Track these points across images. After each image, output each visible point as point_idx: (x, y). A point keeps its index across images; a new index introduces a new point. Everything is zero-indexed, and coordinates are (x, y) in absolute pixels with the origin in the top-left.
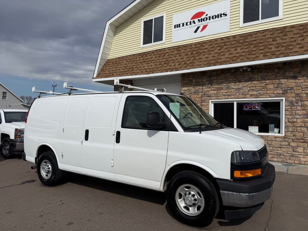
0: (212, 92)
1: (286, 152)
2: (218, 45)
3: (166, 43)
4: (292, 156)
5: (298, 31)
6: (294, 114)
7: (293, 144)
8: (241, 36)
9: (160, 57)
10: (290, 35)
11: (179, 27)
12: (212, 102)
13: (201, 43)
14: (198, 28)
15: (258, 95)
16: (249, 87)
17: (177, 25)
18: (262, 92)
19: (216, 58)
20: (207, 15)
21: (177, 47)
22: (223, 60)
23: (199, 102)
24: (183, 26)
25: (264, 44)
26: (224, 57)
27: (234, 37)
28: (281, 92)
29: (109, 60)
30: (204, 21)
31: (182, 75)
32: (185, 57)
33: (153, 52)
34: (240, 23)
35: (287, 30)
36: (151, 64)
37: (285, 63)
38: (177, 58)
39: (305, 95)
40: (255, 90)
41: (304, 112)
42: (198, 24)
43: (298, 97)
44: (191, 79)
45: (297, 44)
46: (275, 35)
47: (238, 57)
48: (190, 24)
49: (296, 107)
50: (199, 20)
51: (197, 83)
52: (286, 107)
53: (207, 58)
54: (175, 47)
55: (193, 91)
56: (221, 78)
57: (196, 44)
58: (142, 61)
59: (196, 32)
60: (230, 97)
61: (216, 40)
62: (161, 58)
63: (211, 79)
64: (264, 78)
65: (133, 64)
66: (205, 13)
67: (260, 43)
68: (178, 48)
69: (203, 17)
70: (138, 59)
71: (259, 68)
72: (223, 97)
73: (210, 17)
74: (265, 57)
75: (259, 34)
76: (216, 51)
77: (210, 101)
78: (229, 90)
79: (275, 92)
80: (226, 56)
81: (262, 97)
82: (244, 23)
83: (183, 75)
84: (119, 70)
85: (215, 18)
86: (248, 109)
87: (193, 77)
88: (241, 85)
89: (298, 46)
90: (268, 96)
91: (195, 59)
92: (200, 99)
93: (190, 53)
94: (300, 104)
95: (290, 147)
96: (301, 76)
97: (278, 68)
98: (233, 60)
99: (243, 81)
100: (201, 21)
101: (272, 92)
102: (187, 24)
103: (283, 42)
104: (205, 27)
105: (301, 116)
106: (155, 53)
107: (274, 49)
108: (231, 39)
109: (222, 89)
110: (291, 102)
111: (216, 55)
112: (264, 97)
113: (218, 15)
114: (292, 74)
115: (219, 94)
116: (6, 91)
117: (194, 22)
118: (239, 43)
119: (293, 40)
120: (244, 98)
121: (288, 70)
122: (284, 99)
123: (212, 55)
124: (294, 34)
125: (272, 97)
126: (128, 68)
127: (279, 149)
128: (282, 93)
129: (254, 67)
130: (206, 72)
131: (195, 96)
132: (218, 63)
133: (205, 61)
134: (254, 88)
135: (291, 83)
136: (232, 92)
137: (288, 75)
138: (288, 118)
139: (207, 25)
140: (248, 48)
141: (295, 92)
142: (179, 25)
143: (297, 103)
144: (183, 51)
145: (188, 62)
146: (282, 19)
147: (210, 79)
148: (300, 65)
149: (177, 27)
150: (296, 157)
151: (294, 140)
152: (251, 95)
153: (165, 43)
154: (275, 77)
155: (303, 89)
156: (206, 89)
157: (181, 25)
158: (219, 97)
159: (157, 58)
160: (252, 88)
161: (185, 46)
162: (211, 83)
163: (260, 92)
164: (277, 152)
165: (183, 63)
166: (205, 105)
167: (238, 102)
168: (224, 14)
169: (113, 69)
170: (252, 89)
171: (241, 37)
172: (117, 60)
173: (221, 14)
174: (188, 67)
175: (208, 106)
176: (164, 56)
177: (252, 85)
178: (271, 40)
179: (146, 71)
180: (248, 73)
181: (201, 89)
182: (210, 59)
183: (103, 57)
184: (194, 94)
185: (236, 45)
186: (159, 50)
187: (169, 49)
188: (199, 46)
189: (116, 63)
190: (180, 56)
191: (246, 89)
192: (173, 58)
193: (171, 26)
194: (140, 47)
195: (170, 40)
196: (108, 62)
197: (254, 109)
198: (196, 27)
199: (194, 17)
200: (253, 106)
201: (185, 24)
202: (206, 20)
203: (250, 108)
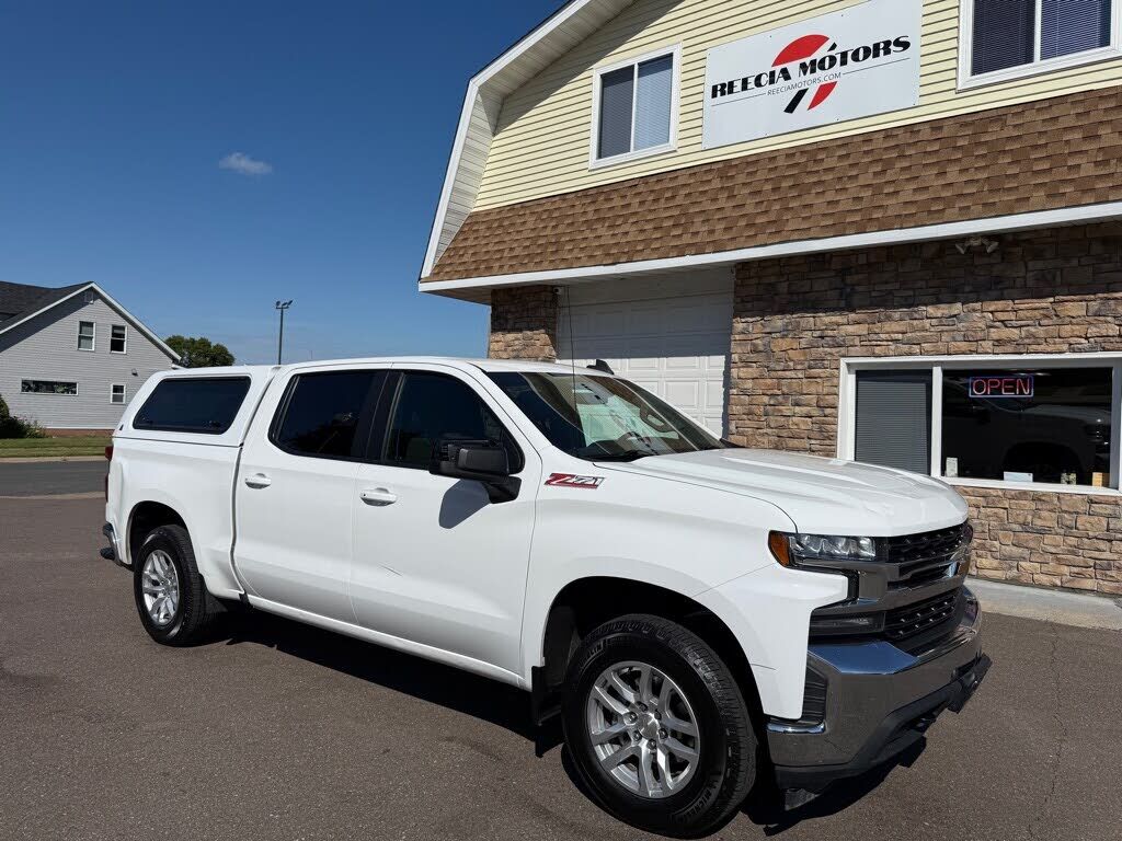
0: (851, 329)
2: (877, 157)
3: (680, 152)
8: (962, 121)
9: (656, 200)
11: (731, 92)
12: (848, 365)
13: (809, 148)
14: (801, 94)
15: (1027, 341)
16: (992, 312)
17: (723, 85)
18: (1040, 332)
19: (864, 204)
20: (834, 47)
21: (721, 165)
22: (892, 212)
23: (799, 367)
24: (745, 88)
25: (1051, 150)
26: (894, 202)
27: (936, 125)
28: (1114, 330)
29: (477, 214)
30: (822, 68)
31: (740, 267)
32: (750, 201)
33: (632, 185)
34: (957, 73)
36: (621, 230)
38: (720, 204)
40: (1014, 323)
42: (798, 79)
44: (773, 279)
46: (1094, 117)
47: (949, 203)
48: (772, 81)
50: (803, 66)
51: (795, 298)
53: (829, 203)
54: (713, 167)
55: (780, 324)
56: (885, 277)
57: (790, 154)
58: (590, 216)
60: (916, 349)
61: (867, 138)
62: (662, 203)
63: (849, 280)
64: (1049, 277)
65: (560, 229)
66: (825, 39)
67: (1035, 147)
68: (726, 169)
69: (818, 55)
70: (579, 210)
71: (1029, 241)
72: (893, 347)
73: (844, 55)
74: (1055, 199)
75: (1030, 116)
76: (867, 179)
77: (843, 362)
78: (915, 322)
79: (1092, 331)
80: (906, 196)
81: (1039, 348)
82: (973, 73)
83: (743, 265)
84: (511, 249)
85: (865, 58)
86: (986, 394)
87: (780, 275)
88: (957, 308)
90: (1065, 347)
91: (787, 209)
92: (805, 354)
93: (768, 187)
97: (1105, 241)
98: (930, 212)
99: (967, 289)
100: (813, 71)
101: (1078, 329)
102: (758, 83)
104: (825, 91)
106: (641, 188)
107: (1088, 170)
108: (926, 134)
109: (889, 318)
111: (866, 194)
112: (1049, 349)
113: (876, 46)
115: (875, 337)
116: (121, 322)
117: (786, 75)
118: (955, 148)
120: (971, 352)
123: (853, 193)
125: (1080, 351)
126: (543, 241)
127: (1103, 545)
128: (1119, 335)
129: (1010, 238)
131: (785, 344)
132: (876, 223)
133: (824, 215)
134: (1012, 316)
136: (927, 331)
139: (833, 85)
140: (986, 167)
142: (731, 84)
144: (741, 178)
145: (761, 220)
147: (843, 280)
149: (723, 94)
152: (999, 342)
153: (675, 151)
154: (1094, 274)
156: (827, 320)
157: (738, 85)
158: (877, 350)
159: (645, 207)
160: (1000, 316)
162: (848, 295)
163: (1032, 329)
164: (1096, 554)
165: (742, 223)
166: (823, 375)
167: (947, 367)
168: (897, 43)
169: (491, 247)
170: (1002, 321)
171: (965, 125)
173: (887, 43)
174: (761, 238)
175: (835, 381)
176: (673, 197)
177: (1000, 305)
178: (1078, 135)
179: (608, 255)
180: (986, 260)
181: (808, 320)
182: (841, 207)
183: (454, 206)
184: (783, 337)
185: (943, 156)
186: (655, 179)
187: (692, 171)
188: (803, 160)
189: (500, 226)
190: (731, 197)
191: (979, 321)
192: (709, 206)
193: (699, 89)
194: (585, 165)
195: (697, 140)
196: (474, 223)
197: (1011, 395)
198: (794, 92)
199: (785, 57)
200: (1007, 383)
201: (751, 81)
202: (831, 65)
203: (993, 391)
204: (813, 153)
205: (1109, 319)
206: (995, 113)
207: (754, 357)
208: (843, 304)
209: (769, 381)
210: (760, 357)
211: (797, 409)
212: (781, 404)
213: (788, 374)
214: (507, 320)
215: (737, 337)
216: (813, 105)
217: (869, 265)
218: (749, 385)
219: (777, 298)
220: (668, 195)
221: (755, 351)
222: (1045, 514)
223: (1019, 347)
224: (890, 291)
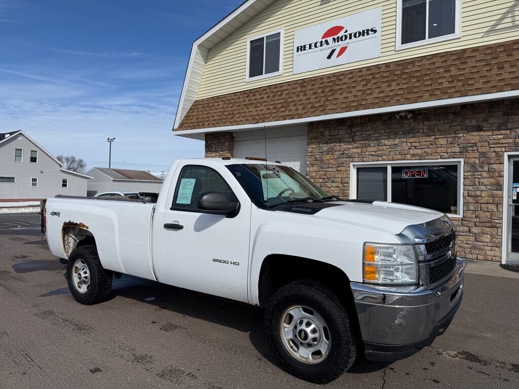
0: (354, 150)
1: (464, 242)
2: (364, 78)
3: (284, 75)
4: (474, 247)
5: (482, 57)
6: (477, 183)
7: (474, 230)
8: (398, 64)
9: (274, 96)
10: (471, 63)
11: (305, 49)
12: (354, 165)
13: (336, 74)
14: (333, 51)
15: (424, 155)
16: (411, 143)
17: (301, 47)
18: (429, 151)
19: (359, 98)
20: (346, 31)
21: (301, 81)
22: (369, 102)
23: (334, 167)
24: (310, 48)
25: (431, 77)
26: (371, 97)
27: (387, 65)
28: (457, 150)
29: (198, 101)
30: (342, 40)
31: (309, 124)
32: (313, 97)
33: (264, 89)
34: (396, 44)
35: (466, 55)
37: (464, 106)
38: (301, 98)
39: (494, 154)
40: (419, 147)
41: (493, 180)
42: (332, 45)
43: (483, 159)
44: (322, 130)
45: (481, 77)
46: (449, 63)
47: (392, 97)
48: (321, 46)
49: (480, 173)
50: (334, 39)
52: (466, 174)
53: (344, 98)
54: (298, 82)
55: (326, 149)
56: (369, 128)
57: (329, 76)
58: (247, 102)
59: (329, 57)
60: (380, 158)
61: (360, 70)
62: (277, 97)
63: (353, 130)
64: (432, 128)
65: (234, 108)
66: (342, 28)
67: (426, 75)
68: (303, 83)
69: (340, 35)
70: (242, 100)
71: (424, 113)
72: (371, 158)
73: (350, 35)
74: (433, 97)
75: (425, 62)
76: (360, 87)
77: (351, 164)
78: (380, 147)
79: (449, 150)
80: (375, 95)
81: (429, 157)
82: (402, 44)
83: (311, 124)
84: (213, 116)
85: (359, 36)
86: (409, 176)
87: (326, 128)
88: (397, 141)
89: (482, 81)
90: (439, 157)
91: (327, 100)
92: (336, 161)
93: (320, 91)
94: (486, 169)
95: (472, 235)
96: (487, 126)
97: (454, 113)
98: (384, 101)
99: (401, 133)
100: (338, 41)
101: (444, 150)
102: (316, 46)
103: (459, 73)
104: (343, 50)
105: (488, 187)
106: (268, 91)
107: (446, 85)
108: (383, 69)
109: (369, 146)
110: (473, 166)
111: (359, 94)
112: (433, 158)
113: (363, 31)
114: (474, 123)
115: (364, 154)
116: (35, 149)
117: (327, 43)
118: (395, 75)
119: (474, 71)
120: (402, 159)
121: (468, 117)
122: (462, 160)
123: (353, 94)
124: (477, 61)
125: (445, 158)
126: (227, 113)
128: (460, 152)
129: (417, 112)
130: (345, 120)
131: (328, 157)
132: (363, 106)
133: (342, 103)
134: (418, 144)
135: (474, 137)
136: (385, 151)
137: (468, 125)
138: (469, 190)
139: (346, 47)
140: (407, 83)
141: (479, 150)
142: (305, 46)
143: (482, 167)
144: (309, 87)
145: (317, 105)
146: (459, 38)
147: (351, 130)
148: (488, 108)
149: (301, 50)
150: (479, 249)
151: (477, 224)
152: (413, 155)
153: (282, 75)
154: (450, 127)
155: (490, 146)
156: (345, 147)
157: (308, 47)
158: (365, 159)
159: (270, 99)
160: (413, 144)
161: (313, 80)
162: (353, 136)
163: (426, 150)
165: (309, 106)
166: (343, 170)
167: (393, 166)
168: (372, 30)
169: (204, 116)
170: (414, 146)
171: (399, 65)
172: (209, 101)
173: (368, 30)
174: (317, 113)
175: (348, 172)
176: (281, 95)
177: (414, 140)
178: (442, 70)
179: (254, 119)
180: (408, 121)
181: (337, 146)
182: (350, 99)
183: (188, 98)
184: (327, 154)
185: (390, 78)
186: (274, 87)
187: (289, 83)
188: (334, 79)
189: (208, 106)
190: (305, 95)
191: (405, 146)
192: (295, 99)
193: (292, 48)
194: (244, 80)
195: (291, 70)
196: (197, 105)
197: (419, 177)
198: (330, 51)
199: (327, 34)
200: (417, 172)
201: (313, 45)
202: (345, 39)
203: (412, 176)
204: (338, 76)
205: (456, 145)
206: (410, 60)
207: (316, 162)
208: (351, 140)
209: (322, 173)
210: (318, 163)
211: (333, 184)
212: (327, 182)
213: (329, 169)
214: (212, 148)
215: (309, 154)
216: (338, 56)
217: (361, 123)
218: (314, 174)
219: (324, 138)
220: (279, 93)
221: (316, 160)
223: (421, 157)
224: (370, 135)
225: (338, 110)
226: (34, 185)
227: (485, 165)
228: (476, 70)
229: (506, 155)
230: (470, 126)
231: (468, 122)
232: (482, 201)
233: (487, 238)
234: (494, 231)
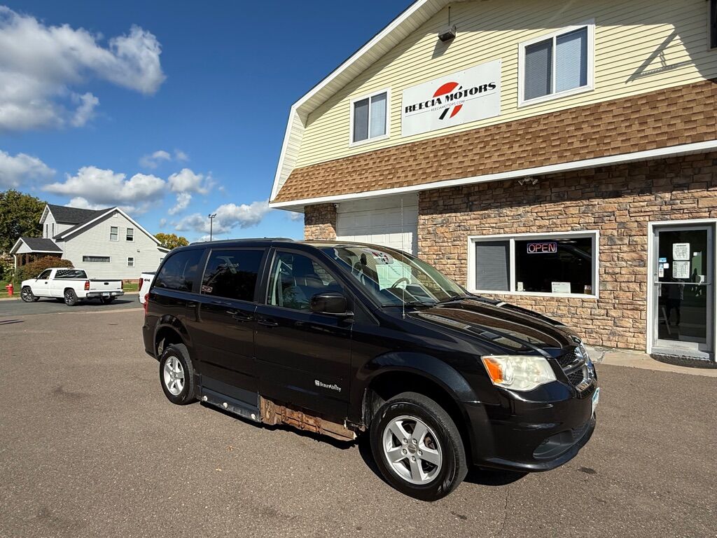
0: (472, 222)
1: (601, 327)
2: (481, 140)
3: (391, 139)
4: (613, 334)
5: (620, 111)
6: (616, 259)
7: (613, 313)
8: (520, 122)
9: (380, 162)
10: (607, 118)
11: (414, 110)
12: (472, 239)
13: (450, 136)
14: (447, 110)
15: (552, 226)
16: (536, 213)
17: (411, 107)
18: (558, 222)
19: (476, 162)
20: (461, 88)
21: (410, 145)
22: (488, 166)
23: (449, 241)
24: (420, 108)
25: (560, 136)
26: (489, 161)
27: (508, 125)
28: (592, 220)
29: (297, 170)
30: (456, 98)
31: (421, 193)
32: (424, 162)
33: (370, 154)
34: (518, 99)
35: (601, 110)
36: (365, 176)
37: (599, 169)
38: (410, 163)
39: (636, 224)
40: (546, 218)
41: (634, 255)
42: (445, 103)
43: (623, 230)
44: (436, 199)
45: (619, 134)
46: (580, 119)
47: (514, 161)
48: (433, 105)
49: (619, 247)
50: (447, 97)
51: (446, 207)
52: (602, 248)
53: (460, 162)
54: (407, 146)
55: (440, 220)
56: (487, 197)
57: (443, 139)
58: (350, 170)
59: (442, 117)
60: (502, 231)
61: (477, 131)
62: (383, 163)
63: (471, 199)
64: (561, 195)
65: (336, 176)
66: (456, 84)
67: (553, 134)
68: (413, 147)
69: (454, 92)
70: (345, 167)
71: (552, 179)
72: (491, 230)
73: (466, 91)
74: (562, 158)
75: (551, 119)
76: (477, 150)
77: (469, 238)
78: (501, 218)
79: (582, 221)
80: (495, 158)
81: (558, 229)
82: (525, 100)
83: (423, 192)
84: (313, 186)
85: (475, 93)
86: (535, 251)
87: (439, 197)
88: (521, 210)
89: (620, 139)
90: (570, 228)
91: (441, 165)
92: (452, 235)
93: (432, 155)
94: (626, 241)
95: (610, 318)
96: (627, 191)
97: (587, 178)
98: (505, 166)
99: (525, 202)
100: (452, 99)
101: (576, 220)
102: (427, 106)
103: (593, 131)
104: (457, 109)
105: (629, 263)
106: (374, 156)
107: (577, 145)
108: (504, 129)
109: (489, 216)
110: (611, 238)
111: (477, 157)
112: (562, 230)
113: (480, 87)
114: (611, 188)
115: (483, 226)
116: (132, 226)
117: (439, 101)
118: (517, 135)
119: (611, 127)
120: (527, 232)
121: (604, 181)
122: (597, 232)
123: (470, 158)
124: (613, 116)
125: (577, 230)
126: (328, 182)
127: (590, 322)
128: (594, 223)
129: (544, 178)
130: (461, 188)
131: (442, 230)
132: (481, 171)
133: (457, 168)
134: (545, 214)
135: (611, 204)
136: (507, 222)
137: (603, 191)
138: (606, 267)
139: (461, 105)
140: (531, 144)
141: (618, 220)
142: (414, 106)
143: (621, 240)
144: (420, 151)
145: (428, 171)
146: (593, 91)
148: (627, 171)
149: (410, 111)
150: (619, 335)
151: (616, 306)
152: (540, 227)
153: (389, 138)
154: (582, 193)
155: (631, 215)
156: (461, 218)
157: (417, 107)
158: (484, 232)
159: (375, 165)
160: (539, 214)
161: (424, 144)
162: (471, 206)
163: (555, 220)
164: (586, 326)
165: (420, 172)
166: (460, 244)
167: (517, 239)
168: (490, 85)
169: (303, 185)
170: (541, 217)
171: (521, 124)
172: (309, 170)
173: (486, 86)
174: (429, 179)
175: (466, 247)
176: (389, 160)
177: (540, 209)
178: (572, 128)
179: (358, 188)
180: (533, 188)
181: (452, 216)
182: (465, 164)
183: (285, 166)
184: (442, 226)
185: (512, 139)
186: (380, 152)
187: (397, 148)
188: (448, 142)
189: (307, 175)
190: (415, 160)
191: (531, 217)
192: (405, 164)
193: (400, 109)
194: (347, 146)
195: (399, 133)
196: (295, 174)
197: (546, 252)
198: (443, 110)
199: (439, 93)
200: (544, 246)
201: (424, 105)
202: (460, 96)
203: (538, 250)
204: (452, 138)
205: (589, 215)
206: (535, 118)
207: (429, 236)
208: (468, 210)
209: (436, 248)
210: (432, 237)
211: (449, 261)
212: (441, 259)
213: (445, 244)
214: (312, 220)
215: (421, 227)
217: (479, 191)
218: (427, 249)
219: (438, 208)
220: (386, 159)
221: (429, 233)
222: (562, 308)
223: (549, 229)
224: (490, 204)
225: (452, 177)
226: (130, 264)
227: (625, 237)
228: (613, 127)
229: (650, 225)
230: (606, 192)
231: (603, 188)
232: (622, 280)
233: (628, 323)
234: (637, 314)
